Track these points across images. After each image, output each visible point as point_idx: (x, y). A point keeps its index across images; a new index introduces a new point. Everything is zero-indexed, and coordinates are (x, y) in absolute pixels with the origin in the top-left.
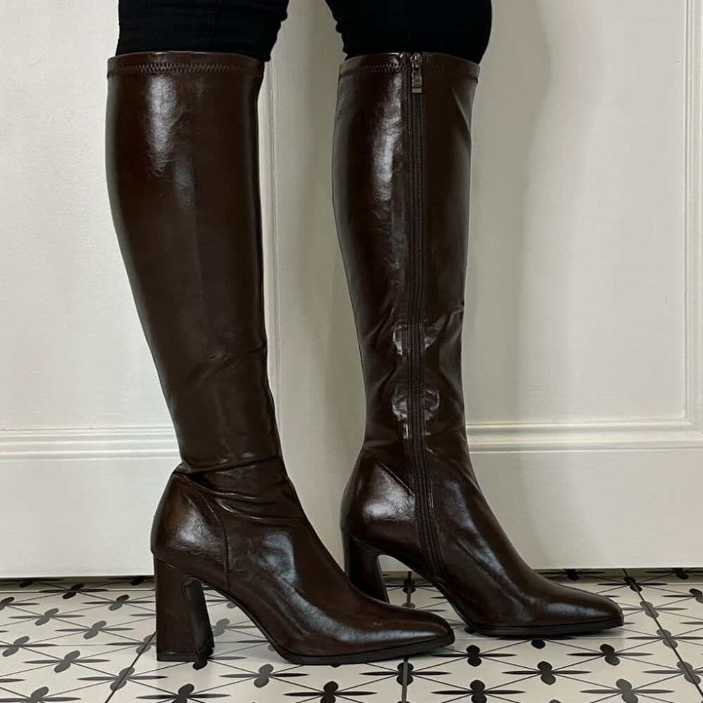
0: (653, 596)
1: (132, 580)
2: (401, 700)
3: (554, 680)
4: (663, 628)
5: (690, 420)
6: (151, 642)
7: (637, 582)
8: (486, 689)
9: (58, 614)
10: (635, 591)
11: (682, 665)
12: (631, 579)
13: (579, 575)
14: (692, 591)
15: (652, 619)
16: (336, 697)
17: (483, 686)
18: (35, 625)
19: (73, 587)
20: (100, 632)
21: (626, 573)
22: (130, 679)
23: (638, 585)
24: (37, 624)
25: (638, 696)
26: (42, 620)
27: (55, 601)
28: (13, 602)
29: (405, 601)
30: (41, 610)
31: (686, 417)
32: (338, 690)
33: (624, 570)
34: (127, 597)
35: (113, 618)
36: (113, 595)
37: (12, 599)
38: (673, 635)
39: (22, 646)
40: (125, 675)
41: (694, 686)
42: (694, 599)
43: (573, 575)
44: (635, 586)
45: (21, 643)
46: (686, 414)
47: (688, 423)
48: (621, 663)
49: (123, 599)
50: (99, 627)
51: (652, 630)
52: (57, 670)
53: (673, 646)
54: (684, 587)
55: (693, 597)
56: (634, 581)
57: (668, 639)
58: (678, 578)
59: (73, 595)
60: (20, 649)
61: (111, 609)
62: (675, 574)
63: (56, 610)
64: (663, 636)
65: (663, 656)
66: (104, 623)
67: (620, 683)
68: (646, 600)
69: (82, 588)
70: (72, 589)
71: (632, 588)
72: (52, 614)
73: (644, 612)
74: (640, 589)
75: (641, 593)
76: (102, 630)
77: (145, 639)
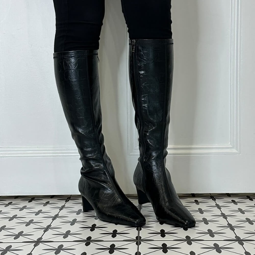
0: (220, 202)
1: (51, 197)
2: (137, 235)
3: (188, 229)
4: (223, 212)
5: (232, 145)
6: (57, 216)
7: (214, 197)
8: (165, 232)
9: (27, 207)
11: (229, 224)
12: (212, 197)
13: (196, 195)
14: (232, 200)
15: (219, 210)
16: (117, 235)
18: (19, 211)
19: (32, 199)
20: (40, 213)
22: (50, 228)
25: (214, 235)
26: (21, 209)
27: (26, 203)
30: (21, 206)
31: (230, 144)
32: (117, 232)
33: (210, 194)
34: (49, 202)
35: (45, 209)
36: (44, 201)
37: (12, 202)
39: (15, 218)
40: (48, 227)
41: (233, 231)
43: (193, 195)
44: (214, 199)
46: (230, 143)
47: (231, 146)
49: (48, 203)
50: (40, 212)
51: (219, 213)
52: (26, 226)
54: (230, 199)
55: (233, 202)
58: (228, 197)
59: (32, 201)
60: (14, 219)
61: (44, 206)
62: (227, 195)
63: (26, 206)
64: (223, 215)
66: (41, 210)
67: (209, 230)
68: (217, 203)
69: (34, 199)
70: (31, 199)
71: (213, 200)
72: (25, 207)
73: (217, 207)
74: (215, 200)
75: (216, 201)
76: (41, 213)
77: (55, 216)
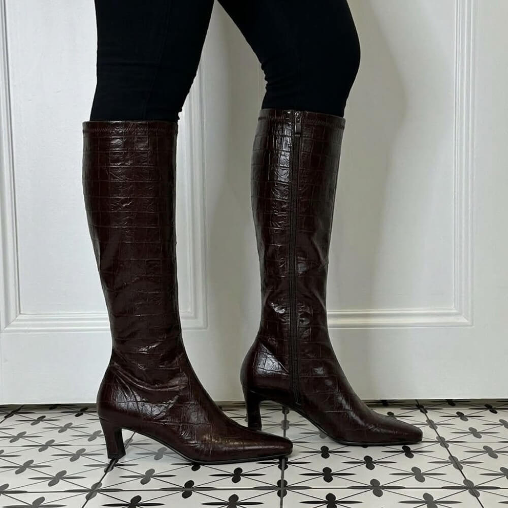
0: (433, 416)
2: (280, 479)
3: (374, 467)
4: (440, 436)
7: (425, 407)
8: (332, 472)
9: (72, 426)
10: (423, 413)
11: (452, 458)
12: (421, 406)
13: (389, 403)
14: (458, 413)
16: (242, 477)
17: (331, 470)
18: (58, 433)
19: (82, 409)
21: (418, 403)
23: (425, 409)
24: (59, 432)
25: (425, 477)
26: (62, 430)
27: (71, 418)
28: (45, 419)
29: (283, 419)
30: (62, 424)
31: (455, 307)
32: (242, 473)
33: (416, 400)
37: (44, 417)
38: (446, 440)
39: (51, 446)
41: (459, 471)
42: (459, 418)
43: (385, 403)
44: (423, 410)
45: (50, 444)
46: (455, 304)
47: (456, 311)
48: (414, 457)
50: (97, 434)
51: (434, 437)
52: (72, 460)
53: (446, 447)
54: (453, 411)
55: (459, 417)
56: (423, 407)
57: (443, 442)
58: (450, 406)
59: (82, 414)
60: (49, 447)
62: (447, 404)
63: (71, 424)
64: (440, 440)
65: (441, 453)
66: (100, 431)
67: (414, 469)
68: (430, 419)
69: (87, 410)
70: (81, 411)
71: (421, 411)
72: (68, 426)
73: (428, 426)
74: (427, 412)
75: (427, 414)
